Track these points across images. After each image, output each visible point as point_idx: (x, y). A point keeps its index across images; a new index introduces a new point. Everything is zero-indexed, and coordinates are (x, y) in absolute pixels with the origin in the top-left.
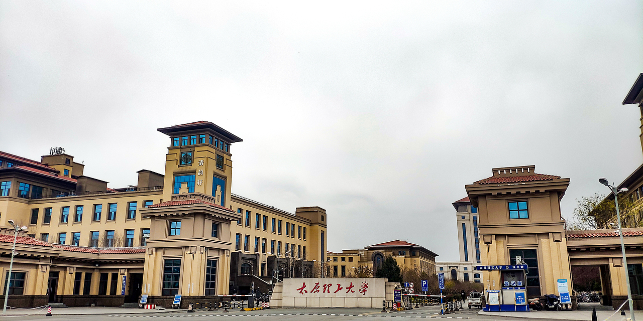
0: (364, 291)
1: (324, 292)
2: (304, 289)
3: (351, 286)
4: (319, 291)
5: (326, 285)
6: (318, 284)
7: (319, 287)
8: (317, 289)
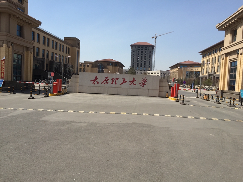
0: (144, 84)
1: (112, 84)
2: (96, 81)
3: (134, 80)
4: (108, 83)
5: (114, 78)
6: (107, 78)
7: (108, 80)
8: (107, 81)
